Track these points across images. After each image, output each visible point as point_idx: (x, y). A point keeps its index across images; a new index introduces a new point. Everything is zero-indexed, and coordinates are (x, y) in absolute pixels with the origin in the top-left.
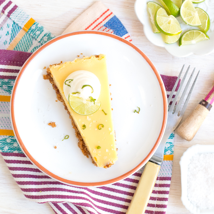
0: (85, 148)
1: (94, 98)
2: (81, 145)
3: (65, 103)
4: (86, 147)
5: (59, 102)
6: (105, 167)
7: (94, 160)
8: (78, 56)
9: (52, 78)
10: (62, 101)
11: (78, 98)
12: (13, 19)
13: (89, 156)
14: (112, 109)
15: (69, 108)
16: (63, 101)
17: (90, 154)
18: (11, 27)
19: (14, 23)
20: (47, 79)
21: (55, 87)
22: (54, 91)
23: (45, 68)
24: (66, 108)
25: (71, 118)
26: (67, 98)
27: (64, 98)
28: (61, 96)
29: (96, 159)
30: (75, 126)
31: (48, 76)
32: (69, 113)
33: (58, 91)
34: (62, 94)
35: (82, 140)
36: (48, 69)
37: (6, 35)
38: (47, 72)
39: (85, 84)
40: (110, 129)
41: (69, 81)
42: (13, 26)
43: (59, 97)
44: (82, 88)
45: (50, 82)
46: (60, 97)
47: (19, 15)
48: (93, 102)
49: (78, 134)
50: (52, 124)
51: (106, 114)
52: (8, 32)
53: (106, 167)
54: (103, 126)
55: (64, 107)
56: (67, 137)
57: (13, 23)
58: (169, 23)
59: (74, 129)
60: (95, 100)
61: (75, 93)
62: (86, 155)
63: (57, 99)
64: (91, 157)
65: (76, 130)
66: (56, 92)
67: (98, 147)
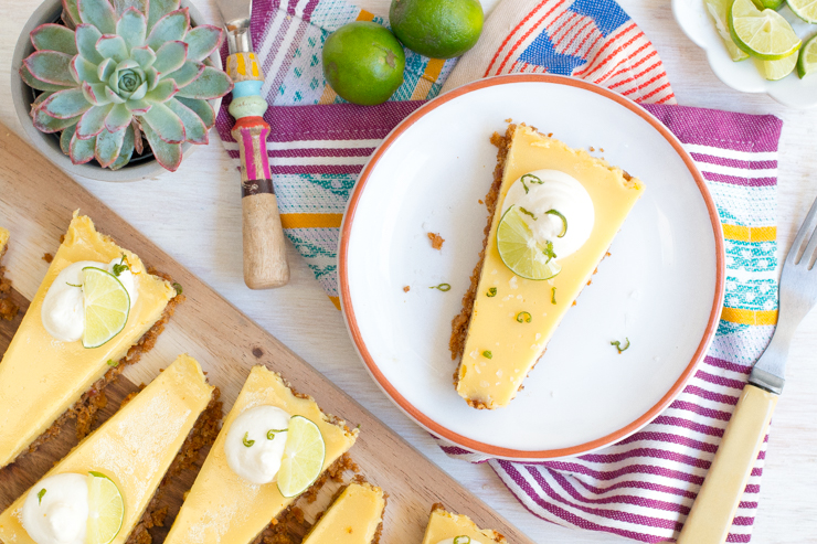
0: (462, 336)
1: (555, 251)
2: (458, 324)
3: (492, 218)
4: (466, 334)
5: (484, 207)
6: (468, 402)
7: (461, 371)
8: (592, 150)
9: (507, 152)
10: (490, 211)
11: (526, 226)
12: (320, 24)
13: (458, 358)
14: (574, 303)
15: (492, 232)
16: (492, 211)
17: (462, 354)
18: (319, 44)
19: (324, 32)
20: (497, 145)
21: (499, 173)
22: (491, 179)
23: (509, 121)
24: (487, 230)
25: (483, 256)
26: (504, 208)
27: (498, 206)
28: (496, 198)
29: (465, 371)
30: (476, 279)
31: (502, 143)
32: (485, 243)
33: (497, 185)
34: (501, 196)
35: (469, 316)
36: (512, 128)
37: (312, 65)
38: (507, 132)
39: (558, 210)
40: (538, 336)
41: (532, 179)
42: (323, 41)
43: (491, 198)
44: (547, 213)
45: (498, 156)
46: (492, 200)
47: (331, 11)
48: (546, 258)
49: (470, 299)
50: (436, 241)
51: (554, 302)
52: (315, 58)
53: (471, 403)
54: (528, 320)
55: (486, 225)
56: (444, 288)
57: (321, 33)
58: (766, 30)
59: (470, 283)
60: (555, 256)
61: (526, 212)
62: (453, 351)
63: (483, 199)
64: (460, 364)
65: (471, 288)
66: (493, 185)
67: (487, 354)
